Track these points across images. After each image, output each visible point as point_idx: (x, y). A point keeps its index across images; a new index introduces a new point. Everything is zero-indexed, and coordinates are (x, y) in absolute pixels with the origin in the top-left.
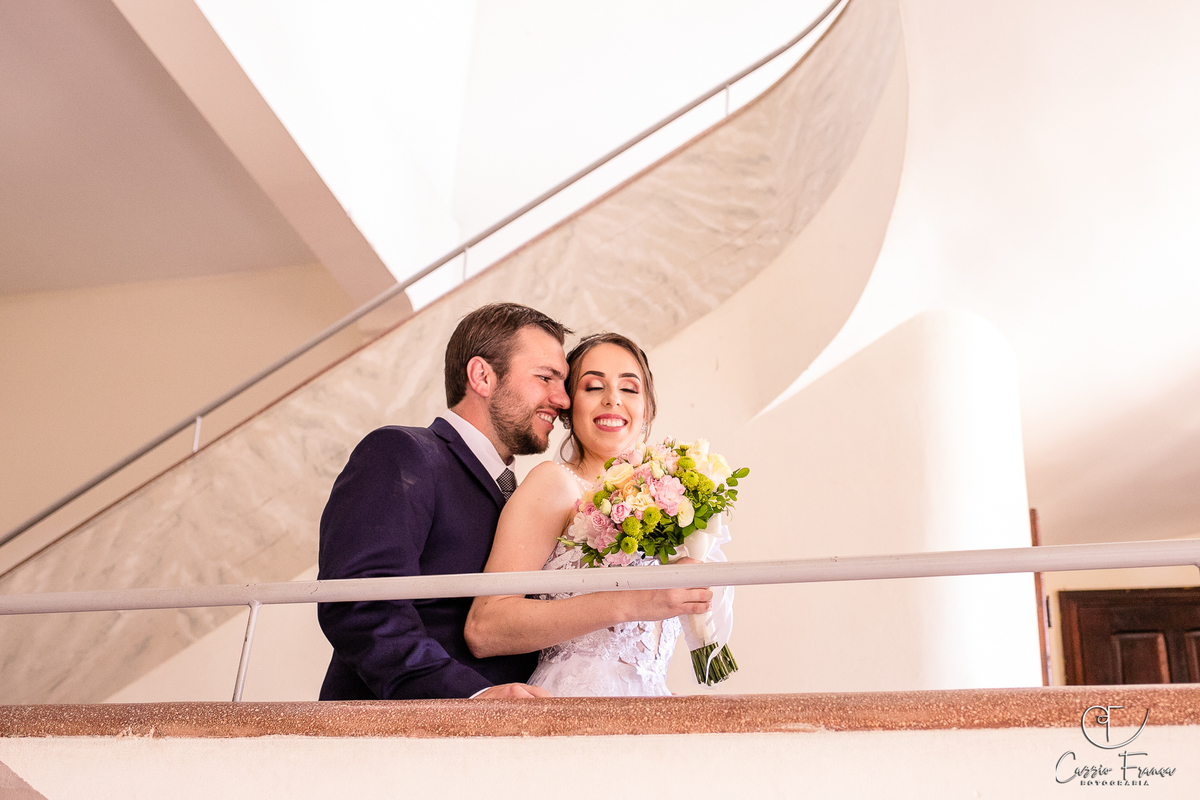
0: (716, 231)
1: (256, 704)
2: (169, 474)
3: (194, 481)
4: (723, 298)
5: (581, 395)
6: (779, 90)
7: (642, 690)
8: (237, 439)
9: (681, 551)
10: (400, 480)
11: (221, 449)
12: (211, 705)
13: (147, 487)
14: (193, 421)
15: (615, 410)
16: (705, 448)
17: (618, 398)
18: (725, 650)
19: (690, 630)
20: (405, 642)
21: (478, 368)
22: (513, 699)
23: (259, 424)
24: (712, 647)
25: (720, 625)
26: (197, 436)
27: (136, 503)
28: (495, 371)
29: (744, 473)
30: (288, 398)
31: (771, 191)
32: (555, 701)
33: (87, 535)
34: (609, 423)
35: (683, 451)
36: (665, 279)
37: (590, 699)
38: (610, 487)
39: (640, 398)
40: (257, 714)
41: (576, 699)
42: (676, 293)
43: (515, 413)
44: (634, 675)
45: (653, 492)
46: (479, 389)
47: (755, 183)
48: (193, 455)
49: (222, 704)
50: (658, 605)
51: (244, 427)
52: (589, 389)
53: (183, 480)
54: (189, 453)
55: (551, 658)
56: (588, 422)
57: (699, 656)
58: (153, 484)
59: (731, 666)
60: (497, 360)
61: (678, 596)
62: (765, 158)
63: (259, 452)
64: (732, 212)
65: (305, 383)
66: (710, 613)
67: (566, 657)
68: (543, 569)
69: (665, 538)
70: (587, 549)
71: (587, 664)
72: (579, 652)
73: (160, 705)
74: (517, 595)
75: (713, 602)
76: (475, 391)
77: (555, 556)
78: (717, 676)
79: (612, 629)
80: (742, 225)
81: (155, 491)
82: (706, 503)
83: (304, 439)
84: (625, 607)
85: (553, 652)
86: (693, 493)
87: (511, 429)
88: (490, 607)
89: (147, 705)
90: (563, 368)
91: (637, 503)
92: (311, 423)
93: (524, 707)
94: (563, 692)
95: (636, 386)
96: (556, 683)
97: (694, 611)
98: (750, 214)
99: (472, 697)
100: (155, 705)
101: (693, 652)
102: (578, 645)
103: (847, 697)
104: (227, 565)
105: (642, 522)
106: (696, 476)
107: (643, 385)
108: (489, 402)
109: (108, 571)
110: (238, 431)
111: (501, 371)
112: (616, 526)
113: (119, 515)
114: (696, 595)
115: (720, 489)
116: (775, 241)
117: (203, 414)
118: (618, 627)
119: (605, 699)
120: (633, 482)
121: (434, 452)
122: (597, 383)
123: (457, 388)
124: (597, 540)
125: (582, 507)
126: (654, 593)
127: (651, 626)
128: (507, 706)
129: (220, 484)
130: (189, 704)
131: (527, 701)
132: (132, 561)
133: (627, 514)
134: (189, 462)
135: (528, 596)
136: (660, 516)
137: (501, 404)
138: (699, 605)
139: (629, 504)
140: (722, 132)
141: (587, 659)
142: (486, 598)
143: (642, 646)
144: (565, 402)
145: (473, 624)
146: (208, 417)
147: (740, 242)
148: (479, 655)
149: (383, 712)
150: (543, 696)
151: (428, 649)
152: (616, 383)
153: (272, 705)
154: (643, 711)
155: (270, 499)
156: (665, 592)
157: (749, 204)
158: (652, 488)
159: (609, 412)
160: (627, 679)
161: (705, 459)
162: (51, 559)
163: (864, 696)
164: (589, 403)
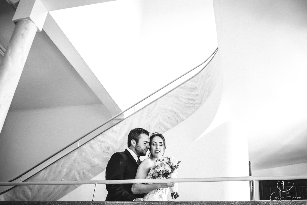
0: (186, 103)
1: (97, 202)
2: (73, 152)
3: (78, 153)
4: (187, 117)
5: (152, 146)
6: (199, 74)
7: (163, 200)
8: (87, 145)
9: (169, 176)
10: (120, 162)
11: (84, 146)
12: (89, 202)
13: (68, 154)
14: (78, 140)
15: (158, 149)
16: (173, 158)
17: (159, 147)
18: (177, 193)
19: (171, 190)
20: (121, 191)
21: (133, 142)
22: (140, 201)
23: (92, 141)
24: (175, 193)
25: (176, 189)
26: (78, 144)
27: (66, 158)
28: (136, 142)
29: (180, 162)
30: (98, 136)
31: (197, 95)
32: (147, 202)
33: (56, 164)
34: (157, 151)
35: (169, 159)
36: (175, 113)
37: (153, 202)
38: (157, 166)
39: (163, 146)
40: (97, 203)
41: (151, 202)
42: (177, 116)
43: (140, 150)
44: (161, 197)
45: (164, 167)
46: (133, 145)
47: (194, 93)
48: (78, 148)
49: (91, 202)
50: (165, 186)
51: (89, 142)
52: (154, 145)
53: (76, 153)
54: (77, 147)
55: (147, 194)
56: (154, 152)
57: (172, 194)
58: (69, 154)
59: (178, 196)
60: (137, 140)
61: (168, 184)
62: (196, 88)
63: (91, 148)
64: (189, 99)
65: (101, 133)
66: (174, 187)
67: (150, 194)
68: (145, 179)
69: (166, 175)
70: (153, 176)
71: (153, 196)
72: (152, 193)
73: (80, 202)
74: (140, 184)
75: (175, 185)
76: (132, 146)
77: (148, 176)
78: (175, 197)
79: (158, 189)
80: (191, 102)
81: (70, 155)
82: (173, 168)
83: (101, 145)
84: (159, 186)
85: (148, 193)
86: (171, 167)
87: (139, 152)
88: (136, 185)
89: (78, 202)
90: (149, 141)
91: (161, 169)
92: (102, 142)
93: (142, 203)
94: (149, 200)
95: (162, 144)
96: (148, 199)
97: (171, 187)
98: (193, 100)
99: (133, 201)
100: (79, 202)
101: (171, 194)
102: (152, 192)
103: (194, 202)
104: (85, 171)
105: (162, 172)
106: (171, 164)
107: (164, 144)
108: (135, 147)
109: (60, 172)
110: (87, 143)
111: (137, 142)
112: (158, 173)
113: (63, 160)
114: (172, 184)
115: (176, 166)
116: (198, 106)
117: (80, 139)
118: (159, 189)
119: (155, 202)
120: (160, 165)
121: (125, 157)
122: (155, 144)
123: (129, 145)
124: (154, 175)
125: (152, 168)
126: (164, 183)
127: (164, 189)
128: (139, 203)
129: (83, 154)
130: (85, 202)
131: (143, 202)
132: (65, 170)
133: (160, 171)
134: (77, 149)
135: (142, 184)
136: (165, 171)
137: (137, 148)
138: (172, 186)
139: (160, 169)
140: (187, 82)
141: (153, 195)
142: (135, 184)
143: (163, 192)
144: (149, 147)
145: (133, 189)
146: (81, 140)
147: (191, 106)
148: (134, 194)
149: (119, 203)
150: (145, 201)
151: (125, 192)
152: (158, 144)
153: (99, 202)
154: (161, 204)
155: (94, 157)
156: (166, 183)
157: (193, 98)
158: (164, 166)
159: (157, 150)
160: (160, 198)
161: (173, 160)
162: (48, 169)
163: (197, 202)
164: (154, 148)
